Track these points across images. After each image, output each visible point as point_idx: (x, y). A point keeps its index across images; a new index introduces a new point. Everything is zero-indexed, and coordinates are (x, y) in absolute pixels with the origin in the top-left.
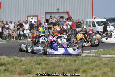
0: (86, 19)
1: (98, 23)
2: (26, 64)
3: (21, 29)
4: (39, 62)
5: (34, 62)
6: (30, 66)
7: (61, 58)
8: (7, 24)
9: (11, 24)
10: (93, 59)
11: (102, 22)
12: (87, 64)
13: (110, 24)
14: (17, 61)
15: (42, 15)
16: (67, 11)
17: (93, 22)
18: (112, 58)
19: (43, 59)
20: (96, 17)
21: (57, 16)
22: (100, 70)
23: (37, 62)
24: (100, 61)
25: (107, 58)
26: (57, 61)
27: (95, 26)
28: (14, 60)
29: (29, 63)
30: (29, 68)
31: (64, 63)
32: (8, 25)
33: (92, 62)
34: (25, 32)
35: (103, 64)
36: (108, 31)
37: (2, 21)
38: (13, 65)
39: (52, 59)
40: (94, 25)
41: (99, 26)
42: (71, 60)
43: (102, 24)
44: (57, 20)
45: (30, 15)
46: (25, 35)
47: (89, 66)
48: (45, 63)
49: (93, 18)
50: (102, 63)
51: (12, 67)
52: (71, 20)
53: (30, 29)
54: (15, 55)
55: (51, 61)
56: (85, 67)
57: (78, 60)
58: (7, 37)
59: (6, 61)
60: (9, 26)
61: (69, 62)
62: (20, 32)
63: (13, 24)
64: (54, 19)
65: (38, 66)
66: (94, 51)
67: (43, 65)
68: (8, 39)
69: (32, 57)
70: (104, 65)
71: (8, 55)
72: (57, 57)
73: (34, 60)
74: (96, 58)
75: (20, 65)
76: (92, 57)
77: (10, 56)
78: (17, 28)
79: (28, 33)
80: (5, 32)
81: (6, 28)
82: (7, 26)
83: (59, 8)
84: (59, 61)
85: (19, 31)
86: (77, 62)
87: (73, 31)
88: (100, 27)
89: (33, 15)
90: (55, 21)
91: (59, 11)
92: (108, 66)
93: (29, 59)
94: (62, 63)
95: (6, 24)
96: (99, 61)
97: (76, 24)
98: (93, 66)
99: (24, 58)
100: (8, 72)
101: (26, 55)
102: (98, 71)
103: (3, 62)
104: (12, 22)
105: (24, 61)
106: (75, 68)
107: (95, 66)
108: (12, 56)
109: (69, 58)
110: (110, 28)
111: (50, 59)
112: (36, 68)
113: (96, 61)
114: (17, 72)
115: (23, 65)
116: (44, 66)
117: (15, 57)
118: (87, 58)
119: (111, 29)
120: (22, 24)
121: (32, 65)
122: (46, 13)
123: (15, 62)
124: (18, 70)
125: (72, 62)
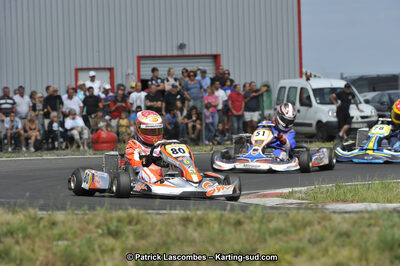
0: (279, 81)
1: (318, 92)
2: (70, 236)
3: (54, 114)
4: (113, 225)
5: (98, 227)
6: (84, 241)
7: (189, 212)
8: (6, 96)
9: (22, 96)
10: (300, 218)
11: (333, 90)
12: (279, 236)
13: (361, 97)
14: (38, 223)
15: (128, 67)
16: (214, 53)
18: (366, 215)
19: (129, 216)
20: (313, 74)
22: (323, 256)
23: (109, 229)
24: (323, 223)
25: (347, 215)
26: (175, 225)
28: (29, 220)
29: (79, 232)
30: (79, 247)
31: (199, 230)
32: (11, 99)
33: (298, 226)
35: (335, 234)
36: (354, 120)
38: (26, 236)
39: (158, 216)
41: (323, 102)
42: (223, 219)
43: (334, 95)
44: (177, 84)
45: (85, 66)
46: (69, 133)
47: (287, 242)
48: (135, 232)
49: (301, 76)
50: (332, 232)
52: (228, 83)
53: (84, 113)
54: (34, 207)
55: (156, 225)
56: (272, 246)
57: (247, 221)
58: (6, 141)
59: (2, 224)
60: (14, 103)
61: (216, 227)
62: (51, 124)
64: (170, 79)
65: (110, 241)
66: (304, 189)
67: (127, 237)
68: (10, 149)
69: (89, 210)
70: (336, 238)
71: (8, 203)
72: (177, 212)
73: (99, 220)
74: (309, 215)
75: (48, 238)
76: (299, 209)
77: (15, 205)
78: (42, 112)
79: (79, 129)
81: (2, 109)
82: (5, 104)
83: (186, 42)
84: (184, 225)
85: (47, 122)
86: (247, 227)
88: (326, 108)
89: (96, 66)
91: (187, 52)
92: (350, 243)
94: (193, 233)
95: (2, 98)
96: (319, 223)
97: (245, 97)
98: (300, 240)
99: (63, 212)
100: (8, 263)
101: (69, 203)
102: (318, 259)
105: (63, 222)
106: (237, 248)
107: (305, 241)
108: (23, 207)
109: (218, 212)
110: (362, 111)
111: (154, 217)
112: (104, 248)
113: (309, 224)
114: (38, 263)
115: (61, 237)
116: (131, 241)
117: (32, 211)
118: (280, 214)
119: (363, 114)
120: (59, 97)
121: (90, 238)
122: (140, 58)
123: (33, 228)
124: (42, 255)
125: (227, 229)
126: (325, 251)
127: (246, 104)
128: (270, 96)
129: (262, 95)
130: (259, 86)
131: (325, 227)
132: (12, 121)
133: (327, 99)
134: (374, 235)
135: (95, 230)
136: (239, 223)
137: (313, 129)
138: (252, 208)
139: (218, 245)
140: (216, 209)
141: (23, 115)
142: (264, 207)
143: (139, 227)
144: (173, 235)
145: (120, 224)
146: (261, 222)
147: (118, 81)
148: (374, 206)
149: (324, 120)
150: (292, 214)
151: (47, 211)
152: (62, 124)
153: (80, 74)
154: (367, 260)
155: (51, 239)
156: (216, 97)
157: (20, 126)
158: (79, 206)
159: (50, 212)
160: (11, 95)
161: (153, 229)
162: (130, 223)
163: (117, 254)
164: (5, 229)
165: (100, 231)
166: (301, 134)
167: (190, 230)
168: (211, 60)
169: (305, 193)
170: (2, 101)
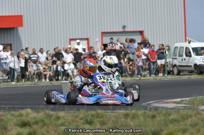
0: (174, 44)
1: (195, 50)
2: (67, 124)
3: (58, 62)
4: (89, 118)
5: (81, 119)
6: (74, 127)
7: (128, 111)
8: (34, 53)
9: (42, 53)
10: (185, 114)
11: (202, 48)
12: (175, 123)
14: (51, 118)
15: (96, 38)
16: (141, 30)
17: (186, 48)
19: (97, 113)
20: (192, 40)
21: (123, 39)
22: (198, 133)
23: (87, 120)
24: (197, 116)
26: (121, 118)
27: (191, 56)
28: (45, 116)
29: (71, 122)
31: (133, 120)
32: (37, 55)
33: (184, 118)
37: (26, 49)
39: (113, 114)
40: (189, 54)
41: (197, 54)
42: (146, 115)
43: (203, 51)
45: (74, 38)
46: (67, 72)
47: (179, 126)
48: (100, 122)
49: (186, 41)
50: (202, 121)
51: (41, 128)
54: (47, 109)
55: (111, 118)
56: (171, 128)
57: (158, 115)
58: (34, 76)
59: (32, 118)
60: (38, 57)
61: (142, 119)
62: (57, 67)
63: (45, 54)
65: (87, 126)
66: (188, 99)
67: (96, 124)
68: (36, 81)
69: (77, 110)
71: (35, 108)
72: (122, 111)
73: (81, 116)
74: (190, 112)
76: (185, 109)
77: (39, 109)
78: (51, 61)
79: (72, 70)
80: (31, 67)
82: (34, 57)
83: (126, 24)
84: (126, 118)
86: (158, 119)
87: (152, 64)
88: (199, 57)
89: (80, 38)
91: (126, 30)
93: (72, 114)
95: (32, 54)
96: (195, 116)
97: (157, 52)
98: (186, 125)
99: (63, 112)
101: (66, 108)
103: (25, 121)
104: (43, 49)
105: (63, 117)
106: (153, 129)
107: (188, 125)
108: (42, 109)
111: (110, 114)
113: (190, 116)
115: (62, 125)
116: (98, 126)
117: (47, 112)
118: (175, 111)
120: (62, 54)
121: (77, 125)
122: (103, 33)
123: (48, 120)
125: (148, 120)
126: (199, 130)
131: (198, 118)
133: (199, 53)
135: (80, 121)
136: (154, 117)
137: (192, 68)
138: (160, 109)
140: (142, 110)
142: (167, 108)
143: (102, 119)
144: (119, 123)
145: (92, 118)
146: (165, 116)
147: (91, 45)
149: (198, 64)
150: (181, 111)
151: (55, 111)
152: (63, 67)
153: (72, 42)
155: (57, 126)
158: (72, 109)
159: (56, 112)
161: (109, 120)
162: (97, 117)
164: (33, 121)
165: (82, 121)
166: (186, 71)
167: (129, 120)
168: (139, 34)
169: (188, 101)
170: (31, 56)
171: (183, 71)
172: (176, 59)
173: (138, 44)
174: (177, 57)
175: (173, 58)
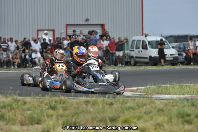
0: (132, 37)
2: (32, 109)
3: (27, 51)
4: (53, 104)
5: (46, 104)
6: (39, 111)
7: (88, 98)
9: (12, 42)
10: (140, 102)
11: (157, 42)
12: (131, 110)
13: (170, 45)
14: (18, 102)
15: (61, 30)
16: (102, 23)
17: (143, 41)
18: (171, 101)
19: (60, 99)
20: (148, 34)
22: (151, 120)
23: (51, 106)
24: (151, 104)
25: (162, 101)
26: (82, 105)
27: (146, 49)
28: (13, 101)
30: (37, 114)
31: (93, 107)
32: (7, 44)
33: (139, 106)
34: (33, 55)
35: (157, 110)
36: (167, 56)
38: (12, 109)
39: (74, 100)
40: (144, 47)
41: (153, 47)
42: (105, 102)
44: (85, 37)
45: (42, 29)
47: (134, 113)
48: (63, 107)
49: (142, 35)
50: (155, 109)
51: (9, 112)
54: (15, 94)
55: (73, 104)
56: (127, 115)
57: (115, 103)
59: (1, 103)
60: (8, 46)
61: (101, 105)
62: (25, 55)
63: (14, 43)
64: (81, 35)
65: (51, 112)
66: (143, 88)
67: (59, 110)
68: (5, 67)
69: (42, 96)
70: (157, 111)
71: (4, 92)
72: (83, 98)
73: (46, 101)
74: (145, 101)
75: (23, 109)
76: (140, 97)
77: (7, 93)
79: (38, 58)
81: (3, 48)
82: (4, 46)
83: (89, 18)
84: (86, 104)
85: (23, 55)
86: (115, 106)
87: (111, 55)
88: (154, 50)
89: (47, 29)
90: (82, 39)
91: (89, 23)
92: (164, 114)
93: (38, 99)
95: (3, 43)
96: (149, 104)
97: (116, 44)
98: (140, 112)
99: (30, 97)
100: (3, 121)
101: (32, 93)
102: (148, 121)
104: (13, 39)
105: (30, 102)
106: (111, 115)
107: (143, 113)
108: (10, 94)
109: (102, 99)
112: (48, 114)
113: (145, 105)
114: (17, 121)
115: (28, 109)
117: (15, 97)
118: (131, 100)
119: (171, 53)
121: (42, 110)
122: (67, 25)
123: (15, 105)
124: (19, 117)
125: (106, 106)
126: (152, 117)
127: (116, 48)
128: (128, 44)
129: (124, 43)
130: (123, 39)
131: (152, 106)
132: (7, 54)
134: (175, 110)
135: (44, 106)
136: (112, 104)
137: (148, 60)
138: (118, 97)
139: (102, 115)
140: (101, 97)
141: (12, 51)
142: (124, 96)
143: (65, 105)
144: (80, 109)
145: (56, 104)
146: (122, 104)
147: (57, 36)
148: (175, 97)
149: (153, 56)
150: (137, 100)
152: (30, 56)
153: (39, 32)
154: (171, 122)
156: (103, 44)
157: (11, 56)
158: (37, 95)
159: (23, 97)
160: (7, 42)
161: (71, 106)
162: (60, 103)
163: (54, 117)
164: (2, 105)
165: (47, 107)
166: (142, 62)
167: (89, 107)
168: (100, 27)
169: (143, 90)
170: (2, 45)
171: (139, 62)
172: (133, 50)
173: (100, 36)
174: (134, 49)
175: (131, 50)
